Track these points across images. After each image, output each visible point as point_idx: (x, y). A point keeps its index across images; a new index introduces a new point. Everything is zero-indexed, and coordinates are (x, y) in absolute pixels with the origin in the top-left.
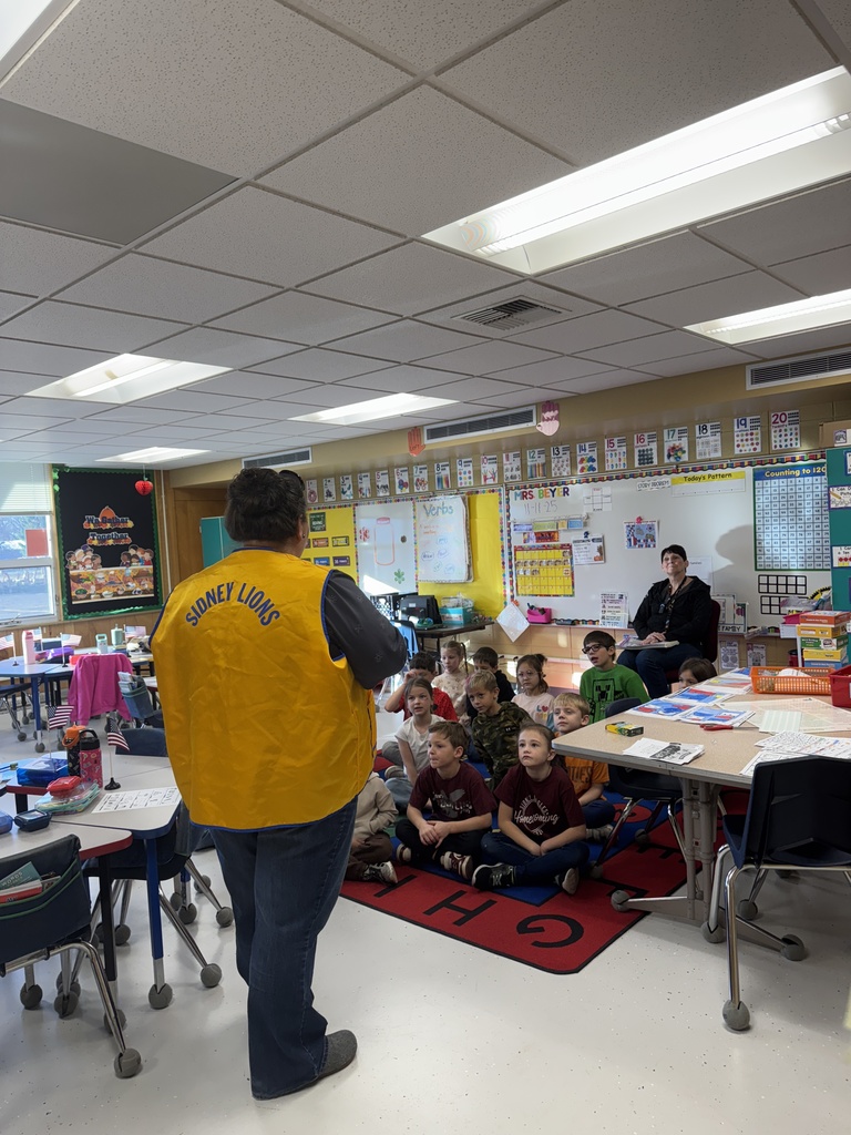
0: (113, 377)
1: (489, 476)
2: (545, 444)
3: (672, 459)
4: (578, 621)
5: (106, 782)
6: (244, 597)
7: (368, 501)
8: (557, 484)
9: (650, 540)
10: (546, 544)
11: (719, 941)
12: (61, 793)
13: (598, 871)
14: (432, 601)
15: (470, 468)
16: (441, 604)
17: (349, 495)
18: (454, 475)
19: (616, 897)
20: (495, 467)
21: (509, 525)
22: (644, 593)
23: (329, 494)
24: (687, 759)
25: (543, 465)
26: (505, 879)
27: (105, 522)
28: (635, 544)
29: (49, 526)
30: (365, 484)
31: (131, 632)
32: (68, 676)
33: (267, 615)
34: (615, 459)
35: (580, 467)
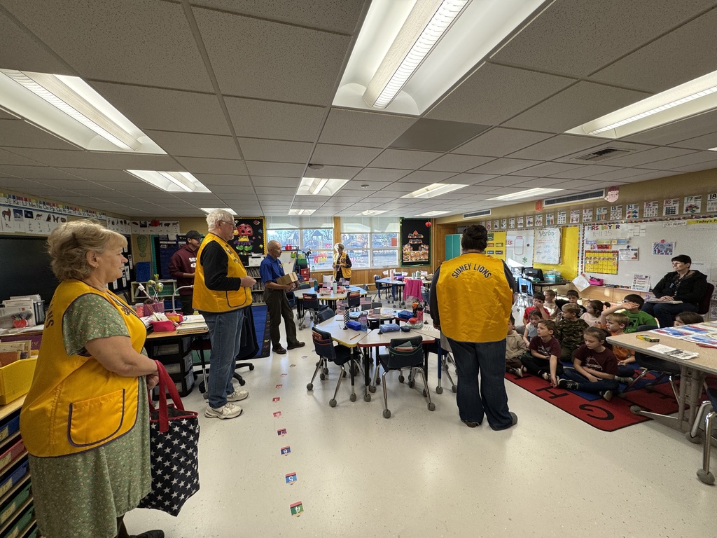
0: (428, 190)
1: (574, 219)
2: (608, 205)
3: (689, 212)
4: (619, 286)
5: (424, 321)
6: (476, 268)
7: (513, 229)
8: (613, 223)
9: (669, 250)
10: (603, 250)
11: (698, 443)
12: (413, 322)
13: (623, 395)
14: (540, 272)
15: (565, 216)
16: (544, 273)
17: (505, 227)
18: (556, 219)
19: (633, 408)
20: (578, 215)
21: (583, 241)
22: (662, 277)
23: (496, 227)
24: (687, 358)
25: (606, 215)
26: (574, 387)
27: (415, 236)
28: (659, 252)
29: (398, 237)
30: (512, 223)
31: (422, 273)
32: (404, 285)
33: (487, 274)
34: (651, 211)
35: (627, 215)
